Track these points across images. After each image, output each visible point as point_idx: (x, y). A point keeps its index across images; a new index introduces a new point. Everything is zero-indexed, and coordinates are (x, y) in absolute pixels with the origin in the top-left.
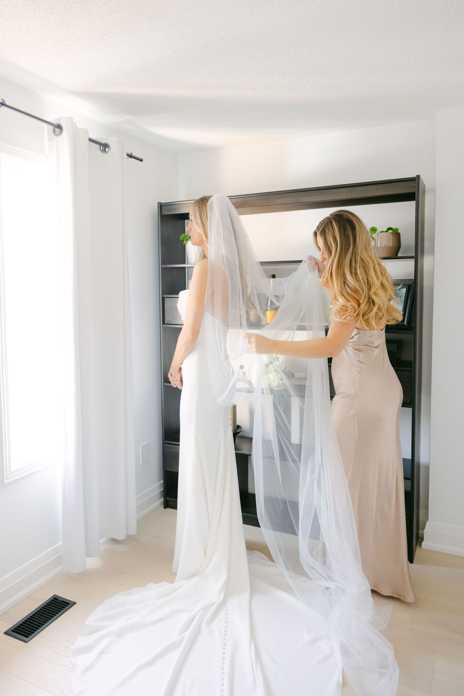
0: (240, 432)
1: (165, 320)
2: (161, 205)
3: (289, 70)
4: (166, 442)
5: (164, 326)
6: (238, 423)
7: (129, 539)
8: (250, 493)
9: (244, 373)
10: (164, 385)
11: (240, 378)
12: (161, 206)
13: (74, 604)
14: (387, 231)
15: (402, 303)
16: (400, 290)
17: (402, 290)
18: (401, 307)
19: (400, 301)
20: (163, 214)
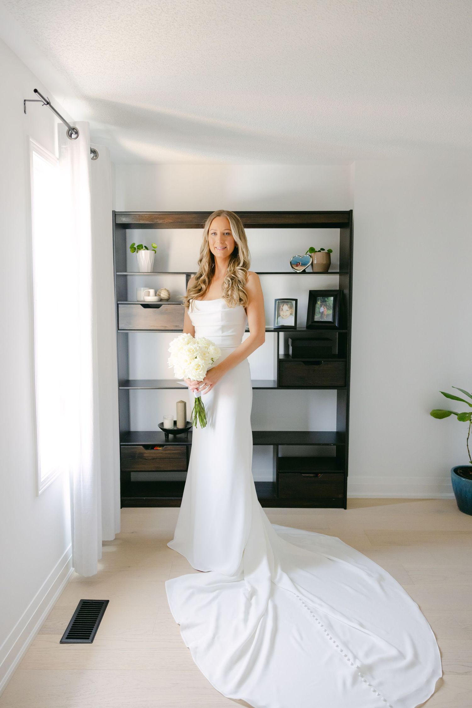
1: (119, 325)
2: (116, 213)
4: (124, 444)
5: (119, 331)
10: (119, 389)
13: (108, 601)
14: (319, 251)
15: (331, 308)
16: (328, 298)
17: (329, 298)
18: (330, 312)
19: (329, 307)
20: (117, 223)
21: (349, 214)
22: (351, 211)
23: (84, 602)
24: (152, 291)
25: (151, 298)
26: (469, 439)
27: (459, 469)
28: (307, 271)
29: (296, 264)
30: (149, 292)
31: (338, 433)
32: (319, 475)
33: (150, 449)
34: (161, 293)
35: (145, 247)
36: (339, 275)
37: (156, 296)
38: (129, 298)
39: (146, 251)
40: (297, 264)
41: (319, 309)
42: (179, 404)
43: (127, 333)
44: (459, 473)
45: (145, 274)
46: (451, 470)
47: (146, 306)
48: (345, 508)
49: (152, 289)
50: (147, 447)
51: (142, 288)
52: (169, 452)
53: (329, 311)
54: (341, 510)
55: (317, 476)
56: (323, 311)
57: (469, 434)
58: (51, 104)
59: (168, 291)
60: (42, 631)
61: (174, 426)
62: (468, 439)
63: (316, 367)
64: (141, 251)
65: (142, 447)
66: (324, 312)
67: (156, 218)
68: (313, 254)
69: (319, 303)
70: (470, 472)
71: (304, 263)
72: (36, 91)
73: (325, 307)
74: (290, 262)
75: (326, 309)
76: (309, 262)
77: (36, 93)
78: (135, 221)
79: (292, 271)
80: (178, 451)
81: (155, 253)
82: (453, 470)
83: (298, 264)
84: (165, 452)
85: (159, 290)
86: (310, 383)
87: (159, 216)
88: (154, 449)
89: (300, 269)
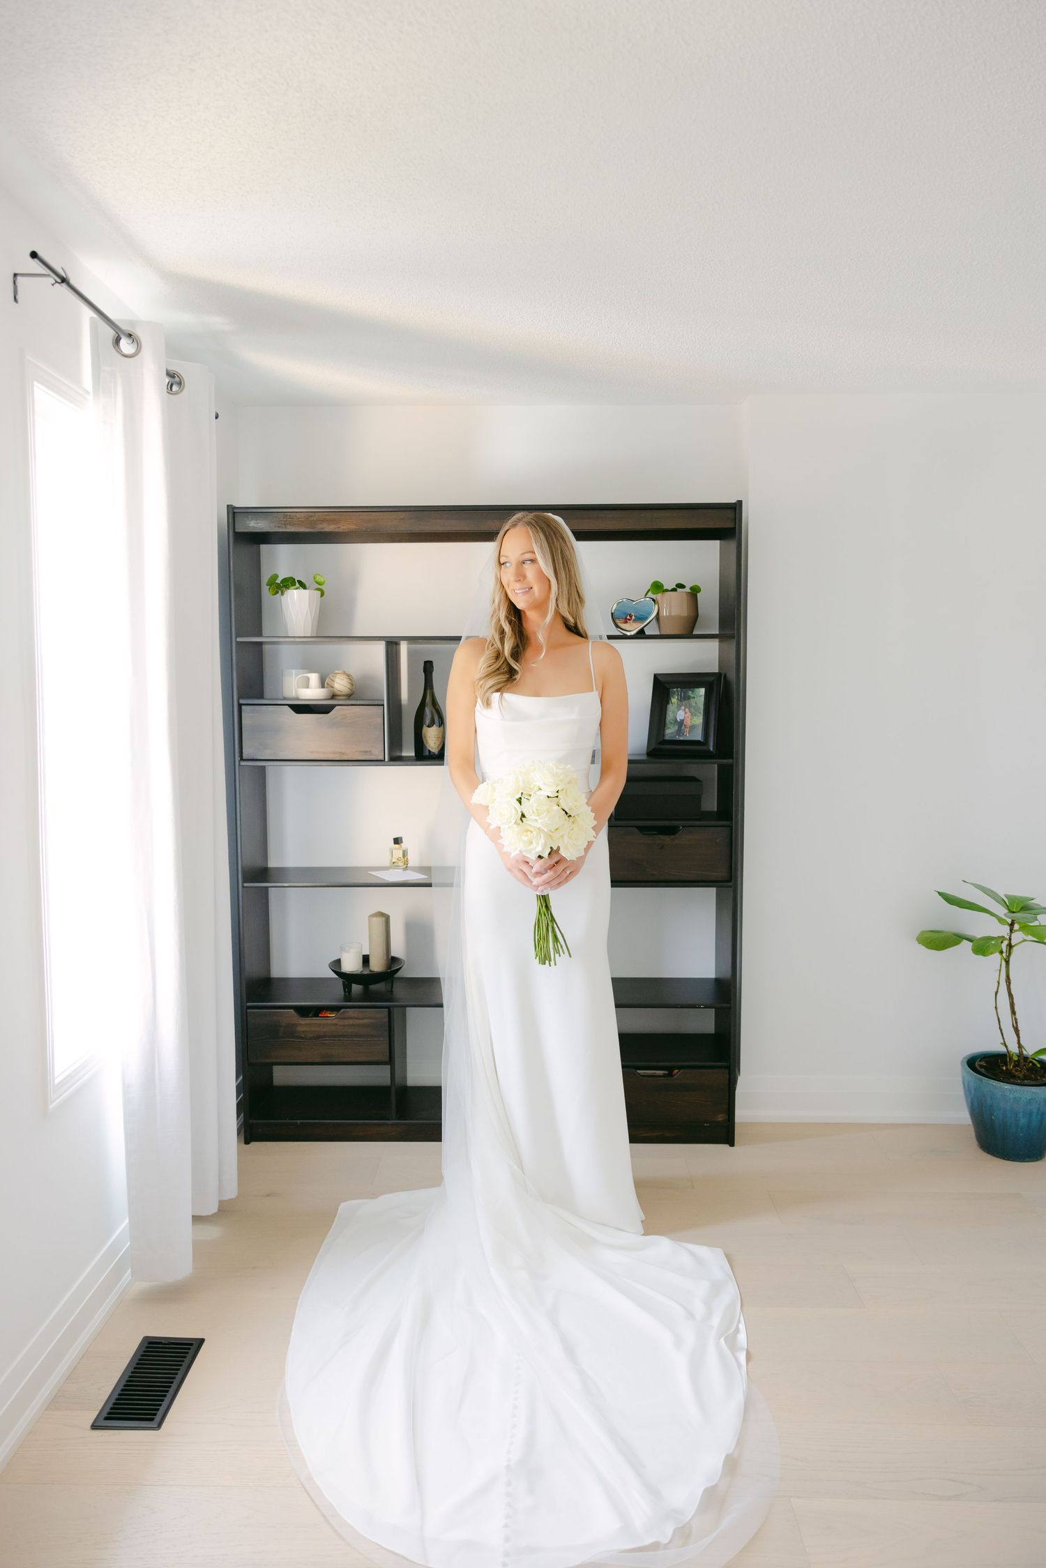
0: (401, 968)
1: (244, 750)
2: (235, 511)
4: (249, 1004)
5: (243, 763)
6: (394, 953)
7: (225, 1210)
8: (411, 1087)
9: (405, 854)
10: (243, 887)
11: (394, 863)
12: (234, 513)
13: (201, 1341)
14: (673, 590)
15: (700, 713)
16: (693, 691)
17: (697, 690)
18: (699, 720)
19: (695, 709)
20: (236, 531)
21: (735, 509)
22: (740, 502)
23: (150, 1343)
24: (314, 678)
25: (312, 692)
26: (998, 995)
27: (978, 1060)
28: (648, 632)
29: (624, 617)
30: (308, 679)
31: (717, 981)
32: (674, 1073)
33: (310, 1015)
34: (333, 681)
35: (300, 582)
36: (717, 640)
37: (323, 686)
38: (268, 691)
39: (302, 591)
40: (626, 618)
41: (675, 713)
42: (375, 919)
43: (264, 767)
44: (978, 1068)
45: (298, 640)
46: (962, 1062)
47: (301, 709)
48: (732, 1144)
49: (315, 672)
50: (303, 1011)
51: (294, 671)
52: (351, 1022)
53: (695, 719)
54: (724, 1148)
55: (671, 1075)
56: (683, 718)
57: (999, 983)
58: (72, 282)
59: (349, 676)
60: (57, 1402)
61: (363, 965)
63: (666, 839)
64: (289, 591)
65: (291, 1011)
66: (684, 721)
67: (323, 521)
68: (658, 597)
69: (674, 700)
70: (1003, 1066)
71: (642, 615)
72: (34, 255)
73: (687, 710)
74: (612, 614)
75: (689, 714)
76: (650, 614)
77: (36, 260)
78: (276, 527)
79: (617, 633)
80: (372, 1021)
81: (322, 594)
82: (966, 1063)
83: (628, 617)
84: (341, 1022)
85: (330, 676)
86: (653, 875)
87: (326, 515)
88: (320, 1015)
89: (633, 628)
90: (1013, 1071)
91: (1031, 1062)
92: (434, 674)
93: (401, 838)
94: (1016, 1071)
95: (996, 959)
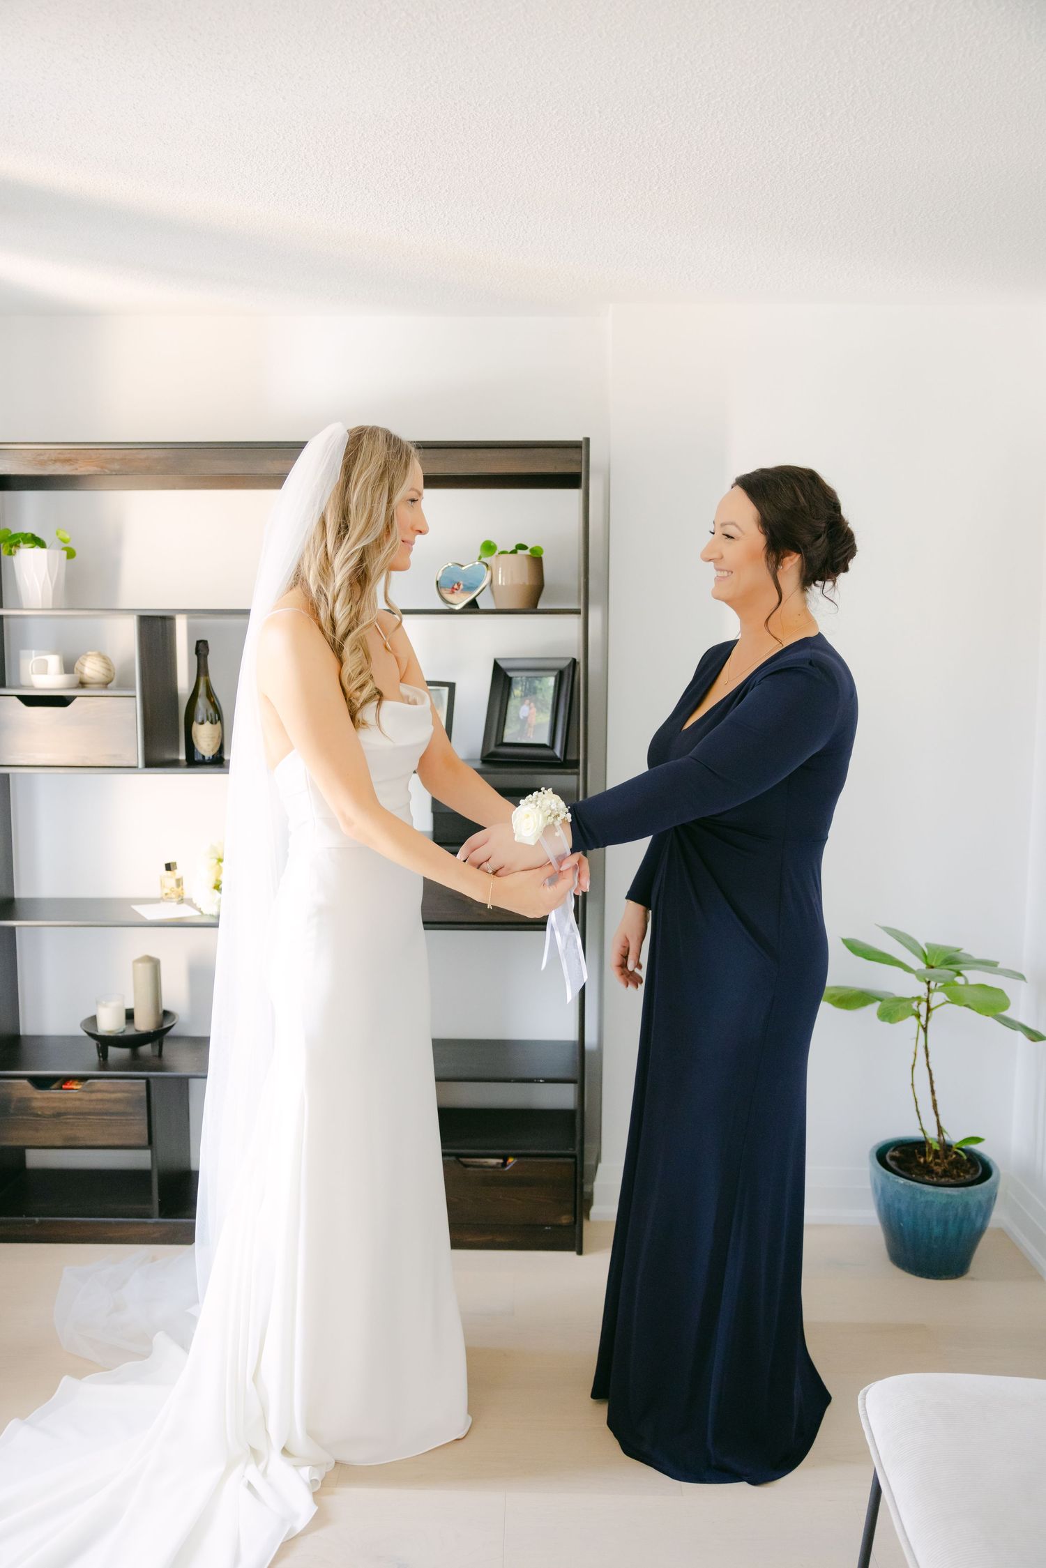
0: (172, 1026)
3: (347, 169)
6: (166, 1005)
9: (179, 882)
11: (166, 894)
14: (514, 552)
15: (548, 708)
16: (540, 681)
17: (545, 680)
18: (546, 718)
21: (581, 447)
24: (54, 661)
25: (49, 679)
26: (915, 1068)
27: (892, 1149)
28: (482, 606)
29: (451, 587)
30: (46, 662)
32: (508, 1163)
33: (50, 1088)
34: (84, 665)
35: (38, 540)
37: (66, 672)
39: (38, 551)
40: (453, 588)
41: (518, 709)
42: (140, 965)
44: (889, 1159)
46: (870, 1152)
48: (579, 1251)
49: (58, 654)
50: (42, 1083)
51: (34, 652)
52: (100, 1096)
53: (541, 715)
54: (570, 1256)
55: (504, 1165)
56: (526, 714)
57: (915, 1054)
59: (105, 659)
61: (127, 1023)
62: (913, 1066)
65: (25, 1082)
66: (529, 719)
67: (56, 460)
68: (491, 560)
69: (517, 692)
70: (920, 1157)
71: (471, 584)
73: (532, 704)
74: (437, 582)
75: (534, 710)
76: (481, 581)
79: (442, 606)
80: (126, 1095)
81: (71, 554)
82: (874, 1155)
83: (456, 586)
84: (86, 1096)
85: (81, 659)
86: (480, 915)
87: (59, 454)
88: (64, 1086)
89: (461, 601)
90: (932, 1165)
91: (956, 1153)
92: (210, 657)
93: (175, 863)
94: (936, 1164)
95: (911, 1023)
